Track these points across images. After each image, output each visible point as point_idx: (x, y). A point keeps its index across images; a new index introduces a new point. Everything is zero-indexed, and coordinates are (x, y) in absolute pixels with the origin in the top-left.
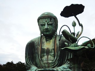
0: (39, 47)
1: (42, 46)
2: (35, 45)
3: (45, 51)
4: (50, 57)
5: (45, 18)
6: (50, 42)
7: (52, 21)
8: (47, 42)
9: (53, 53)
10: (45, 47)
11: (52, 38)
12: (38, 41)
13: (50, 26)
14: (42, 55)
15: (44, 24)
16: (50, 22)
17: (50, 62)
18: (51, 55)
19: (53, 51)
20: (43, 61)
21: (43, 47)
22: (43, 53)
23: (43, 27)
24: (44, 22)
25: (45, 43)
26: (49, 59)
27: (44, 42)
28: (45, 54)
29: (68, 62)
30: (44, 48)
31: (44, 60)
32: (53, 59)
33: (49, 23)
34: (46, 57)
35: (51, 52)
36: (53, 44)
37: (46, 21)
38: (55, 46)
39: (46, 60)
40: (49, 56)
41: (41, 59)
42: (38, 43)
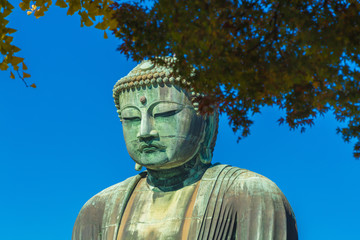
0: (116, 225)
1: (129, 220)
2: (105, 216)
6: (170, 198)
7: (169, 98)
8: (158, 200)
10: (139, 227)
12: (118, 200)
13: (162, 124)
15: (135, 113)
16: (160, 106)
21: (132, 229)
23: (134, 128)
24: (133, 104)
25: (148, 206)
27: (144, 203)
30: (136, 233)
33: (155, 111)
36: (181, 211)
37: (144, 102)
38: (188, 220)
42: (117, 206)
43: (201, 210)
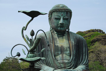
0: (52, 43)
1: (54, 43)
3: (60, 49)
4: (66, 56)
5: (62, 11)
7: (68, 15)
8: (60, 38)
9: (68, 52)
10: (58, 44)
11: (65, 35)
12: (49, 37)
13: (66, 21)
14: (56, 53)
15: (59, 18)
16: (66, 17)
17: (66, 61)
18: (66, 54)
19: (68, 49)
20: (58, 61)
22: (57, 51)
23: (58, 21)
24: (59, 15)
25: (58, 39)
26: (64, 58)
27: (56, 39)
28: (60, 52)
29: (83, 63)
30: (58, 46)
31: (59, 59)
32: (69, 59)
33: (64, 18)
34: (61, 56)
35: (67, 50)
37: (62, 15)
38: (70, 44)
39: (61, 59)
40: (64, 55)
41: (55, 58)
42: (50, 39)
43: (73, 42)
